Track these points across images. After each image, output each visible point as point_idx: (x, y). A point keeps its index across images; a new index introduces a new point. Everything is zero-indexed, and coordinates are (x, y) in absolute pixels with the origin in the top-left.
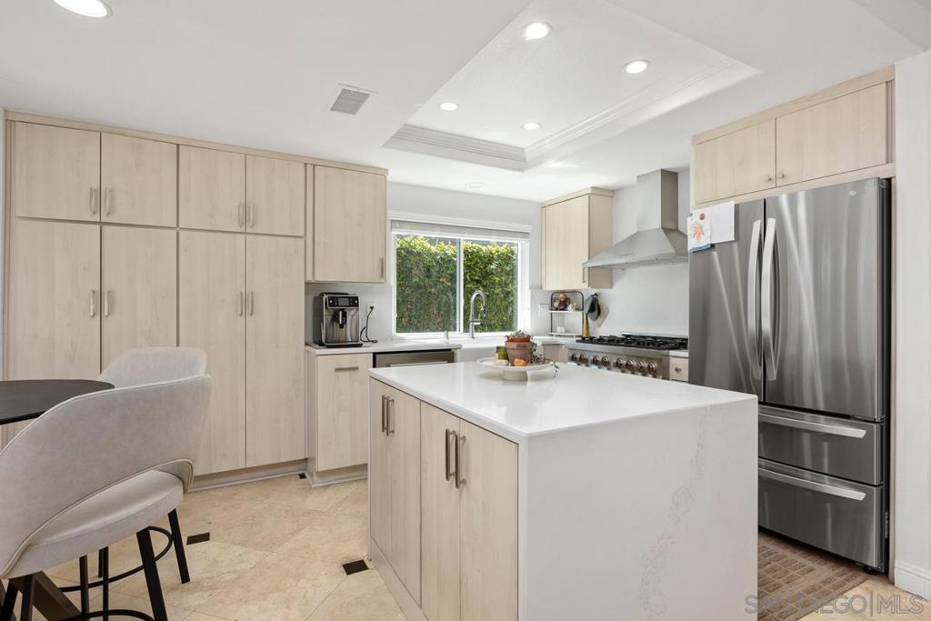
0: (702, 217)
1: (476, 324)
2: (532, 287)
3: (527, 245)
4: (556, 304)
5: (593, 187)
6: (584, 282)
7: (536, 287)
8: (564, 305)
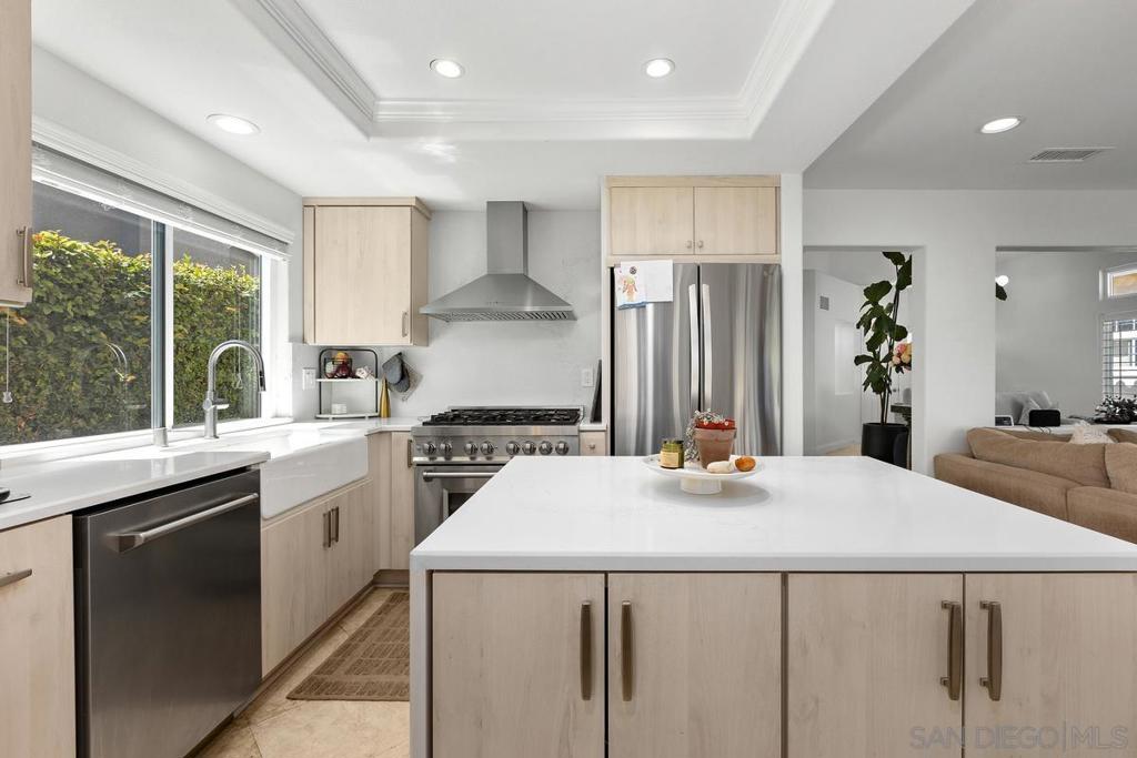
0: (633, 271)
1: (220, 407)
2: (292, 339)
3: (284, 266)
4: (330, 368)
5: (417, 199)
6: (404, 335)
7: (299, 339)
8: (346, 370)
